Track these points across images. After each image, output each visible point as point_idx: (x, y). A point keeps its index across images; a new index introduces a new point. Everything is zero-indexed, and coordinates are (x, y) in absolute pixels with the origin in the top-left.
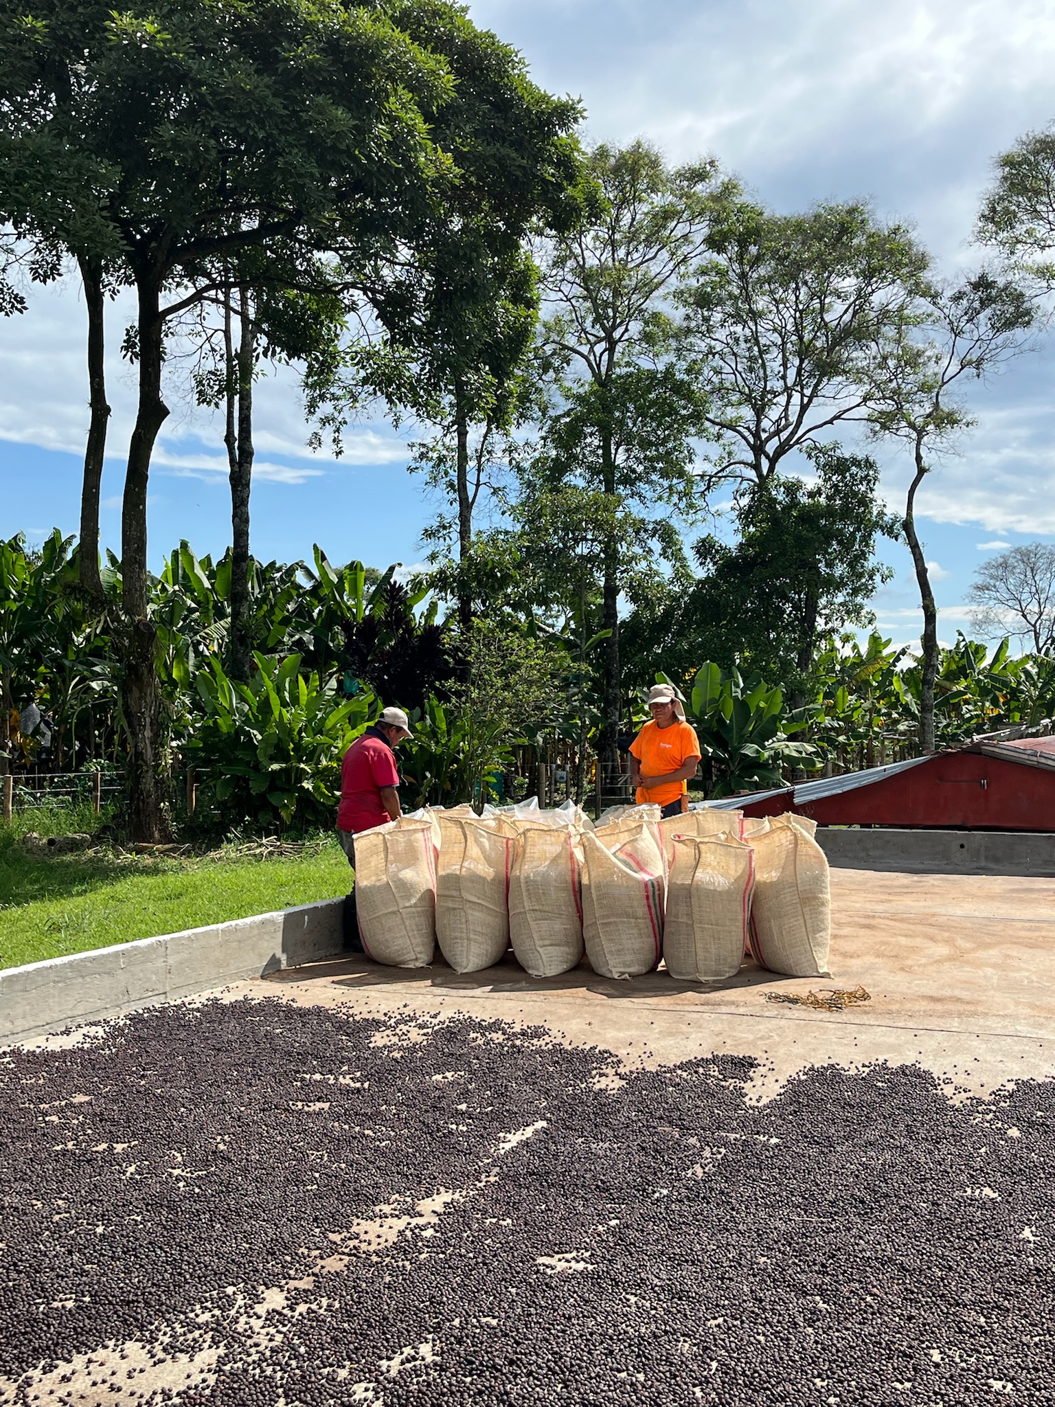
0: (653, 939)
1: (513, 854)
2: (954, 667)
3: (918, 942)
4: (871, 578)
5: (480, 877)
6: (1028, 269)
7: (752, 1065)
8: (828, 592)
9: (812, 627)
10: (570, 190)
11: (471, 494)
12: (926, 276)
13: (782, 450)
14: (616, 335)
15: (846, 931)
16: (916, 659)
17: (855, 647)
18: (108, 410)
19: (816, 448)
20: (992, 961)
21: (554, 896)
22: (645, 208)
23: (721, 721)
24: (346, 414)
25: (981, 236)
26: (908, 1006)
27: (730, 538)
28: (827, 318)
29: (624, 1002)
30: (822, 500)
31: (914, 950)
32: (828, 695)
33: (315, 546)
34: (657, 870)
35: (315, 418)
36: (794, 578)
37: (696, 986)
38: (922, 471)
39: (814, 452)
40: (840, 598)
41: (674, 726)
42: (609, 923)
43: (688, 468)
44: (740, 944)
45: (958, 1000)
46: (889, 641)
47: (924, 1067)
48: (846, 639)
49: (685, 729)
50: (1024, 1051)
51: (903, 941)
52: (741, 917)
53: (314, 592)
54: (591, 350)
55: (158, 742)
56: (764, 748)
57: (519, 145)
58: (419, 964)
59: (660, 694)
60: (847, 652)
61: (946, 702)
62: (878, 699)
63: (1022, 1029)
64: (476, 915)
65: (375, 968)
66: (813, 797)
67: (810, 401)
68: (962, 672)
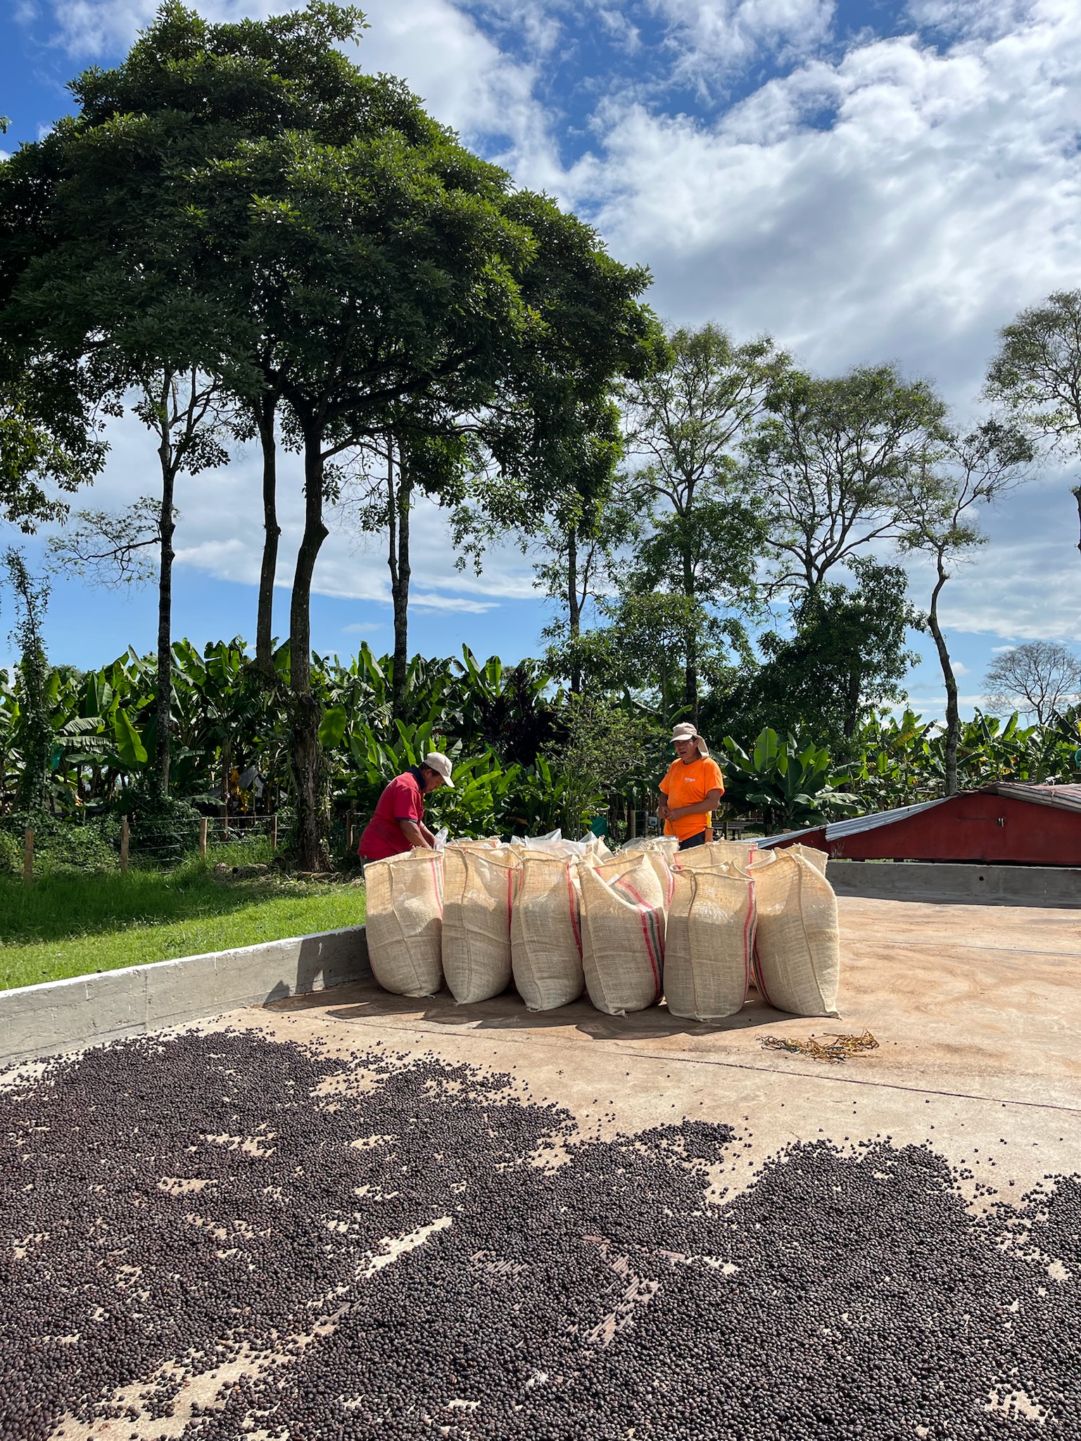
0: (652, 973)
1: (515, 883)
2: (973, 736)
3: (936, 975)
4: (902, 662)
5: (482, 907)
6: (1029, 420)
7: (725, 1139)
8: (869, 675)
9: (856, 704)
10: (641, 342)
11: (579, 601)
12: (944, 422)
13: (828, 563)
14: (694, 477)
15: (864, 962)
16: (942, 730)
17: (892, 720)
18: (279, 530)
19: (855, 561)
20: (1016, 1000)
21: (552, 928)
22: (716, 378)
23: (778, 776)
24: (485, 542)
25: (990, 393)
26: (921, 1057)
27: (788, 632)
28: (864, 460)
29: (609, 1045)
30: (862, 602)
31: (932, 984)
32: (869, 759)
33: (464, 646)
34: (657, 902)
35: (459, 546)
36: (840, 664)
37: (692, 1026)
38: (943, 578)
39: (854, 563)
40: (878, 680)
41: (698, 764)
42: (607, 956)
43: (751, 577)
44: (741, 980)
45: (979, 1051)
46: (919, 717)
47: (936, 1149)
48: (884, 712)
49: (708, 764)
50: (1062, 1130)
51: (921, 974)
52: (742, 952)
53: (464, 680)
54: (675, 490)
55: (319, 791)
56: (814, 797)
57: (597, 306)
58: (423, 994)
59: (682, 732)
60: (885, 724)
61: (967, 762)
62: (912, 762)
63: (1057, 1095)
64: (477, 946)
65: (380, 996)
66: (843, 834)
67: (850, 524)
68: (980, 740)
